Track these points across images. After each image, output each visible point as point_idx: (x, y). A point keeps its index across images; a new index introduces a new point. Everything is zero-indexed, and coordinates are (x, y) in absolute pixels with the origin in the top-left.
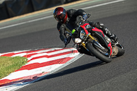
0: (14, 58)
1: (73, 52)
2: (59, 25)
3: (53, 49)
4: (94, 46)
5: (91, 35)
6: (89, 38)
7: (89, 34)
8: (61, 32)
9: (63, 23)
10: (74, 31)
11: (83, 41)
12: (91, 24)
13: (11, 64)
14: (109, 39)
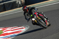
3: (14, 27)
5: (39, 17)
6: (38, 18)
7: (38, 17)
11: (35, 19)
14: (46, 19)
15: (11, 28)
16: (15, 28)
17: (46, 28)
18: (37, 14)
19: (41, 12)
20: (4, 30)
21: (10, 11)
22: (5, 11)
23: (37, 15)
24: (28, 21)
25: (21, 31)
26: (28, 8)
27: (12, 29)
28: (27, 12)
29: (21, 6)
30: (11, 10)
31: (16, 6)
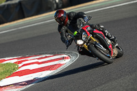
0: (5, 64)
1: (63, 58)
2: (60, 27)
3: (44, 56)
4: (96, 47)
5: (93, 36)
6: (90, 39)
7: (91, 36)
8: (62, 34)
9: (63, 25)
10: (76, 32)
11: (85, 42)
12: (91, 26)
13: (2, 71)
15: (38, 57)
16: (46, 57)
17: (109, 63)
18: (89, 28)
19: (98, 25)
20: (20, 62)
21: (34, 17)
22: (24, 17)
23: (89, 31)
24: (67, 46)
25: (60, 65)
26: (69, 15)
27: (40, 61)
28: (65, 24)
29: (60, 6)
30: (37, 17)
31: (49, 6)
